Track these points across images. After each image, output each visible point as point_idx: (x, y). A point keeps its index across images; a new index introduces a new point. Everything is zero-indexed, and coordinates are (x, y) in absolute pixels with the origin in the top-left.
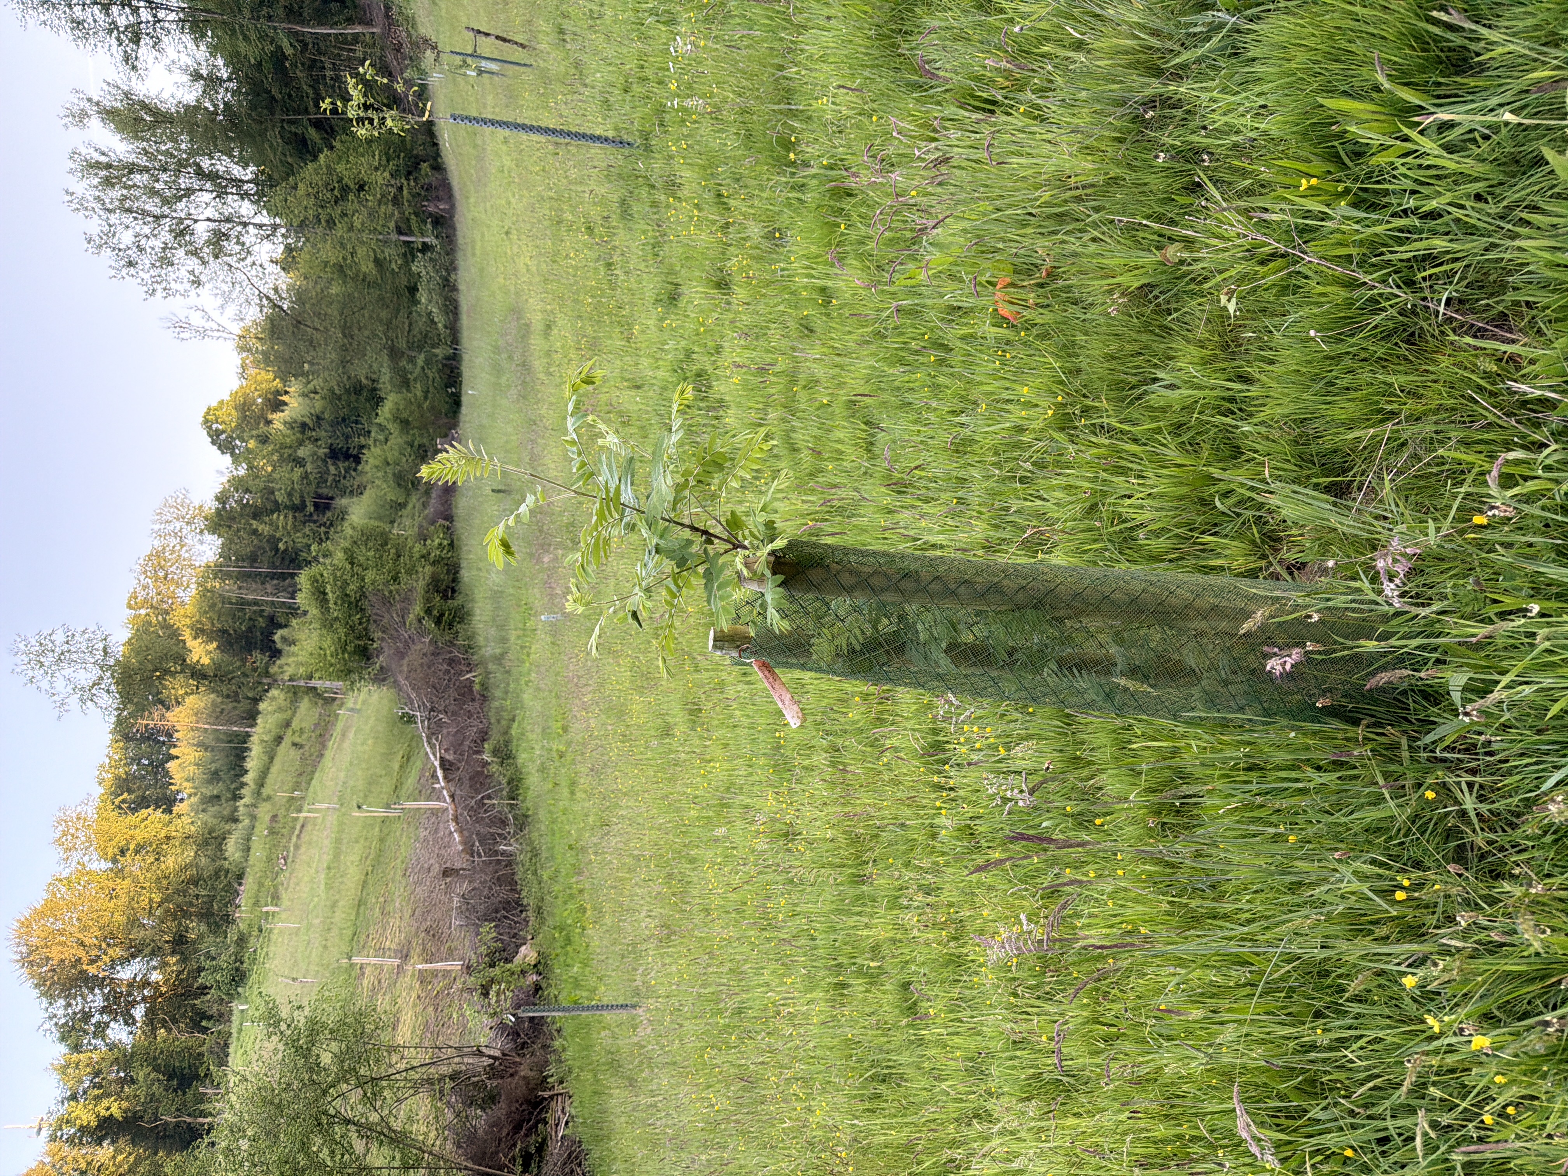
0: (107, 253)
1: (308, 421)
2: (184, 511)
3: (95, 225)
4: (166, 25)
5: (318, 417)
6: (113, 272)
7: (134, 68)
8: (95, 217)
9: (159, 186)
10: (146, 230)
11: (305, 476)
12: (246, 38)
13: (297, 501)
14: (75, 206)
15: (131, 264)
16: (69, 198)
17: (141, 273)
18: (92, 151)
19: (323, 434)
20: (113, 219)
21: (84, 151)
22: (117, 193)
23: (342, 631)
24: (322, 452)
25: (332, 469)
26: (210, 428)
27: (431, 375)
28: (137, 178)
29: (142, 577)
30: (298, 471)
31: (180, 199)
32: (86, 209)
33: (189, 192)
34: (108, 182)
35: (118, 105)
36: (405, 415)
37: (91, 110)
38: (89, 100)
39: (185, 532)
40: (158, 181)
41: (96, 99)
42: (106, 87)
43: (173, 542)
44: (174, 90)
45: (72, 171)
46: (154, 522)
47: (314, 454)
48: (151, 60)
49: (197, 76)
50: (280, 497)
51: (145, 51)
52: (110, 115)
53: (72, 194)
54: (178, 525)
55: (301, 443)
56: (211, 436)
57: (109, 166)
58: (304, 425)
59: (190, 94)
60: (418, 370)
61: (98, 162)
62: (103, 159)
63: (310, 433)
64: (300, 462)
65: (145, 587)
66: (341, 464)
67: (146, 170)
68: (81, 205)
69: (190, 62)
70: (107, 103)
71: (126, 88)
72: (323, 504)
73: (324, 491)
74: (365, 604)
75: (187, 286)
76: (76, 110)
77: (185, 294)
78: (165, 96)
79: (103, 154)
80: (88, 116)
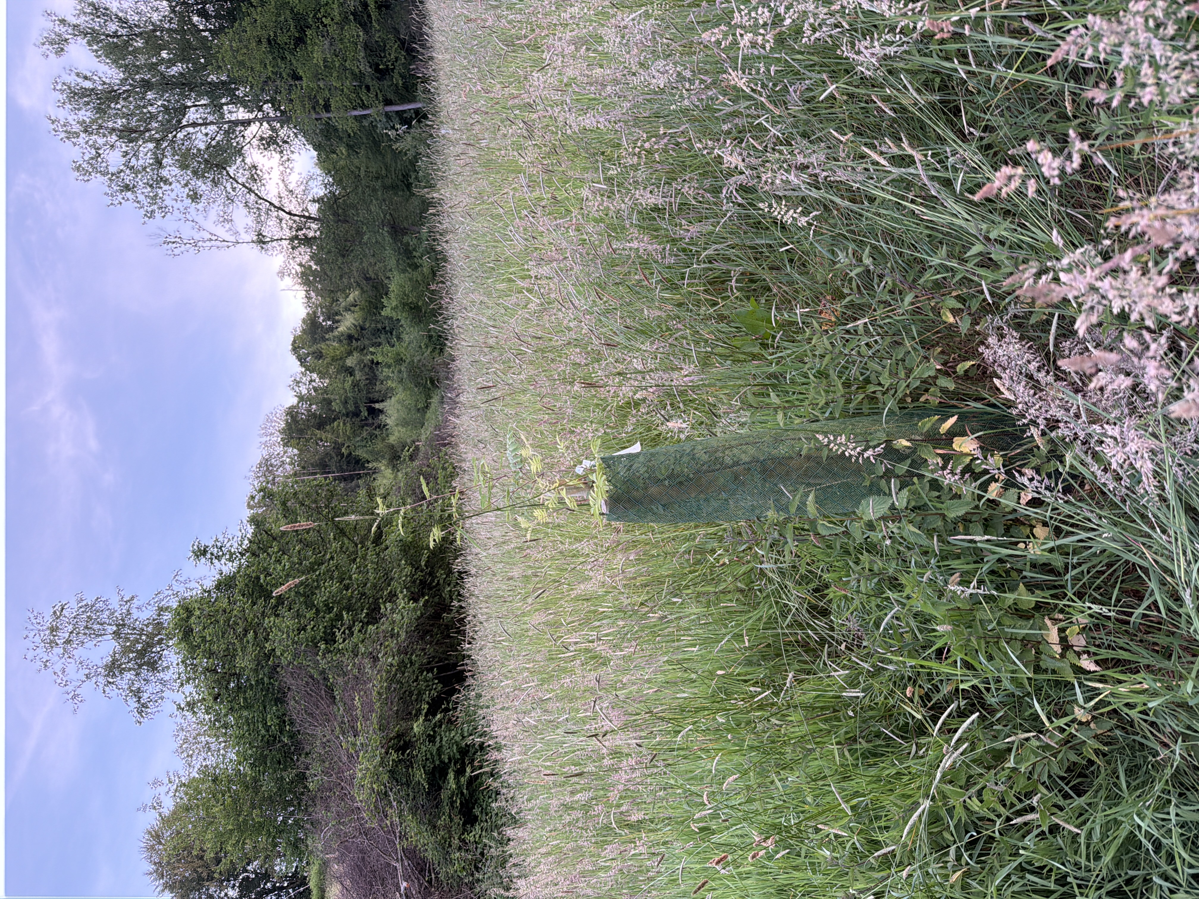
0: (98, 178)
1: (354, 332)
3: (80, 152)
5: (359, 327)
13: (351, 407)
17: (140, 197)
18: (74, 77)
21: (66, 78)
26: (297, 353)
29: (256, 483)
36: (412, 299)
37: (69, 34)
46: (261, 436)
47: (361, 362)
50: (337, 406)
56: (300, 360)
58: (350, 337)
61: (84, 89)
63: (355, 343)
64: (350, 372)
68: (67, 131)
70: (82, 24)
73: (374, 395)
76: (51, 35)
79: (86, 78)
80: (66, 40)
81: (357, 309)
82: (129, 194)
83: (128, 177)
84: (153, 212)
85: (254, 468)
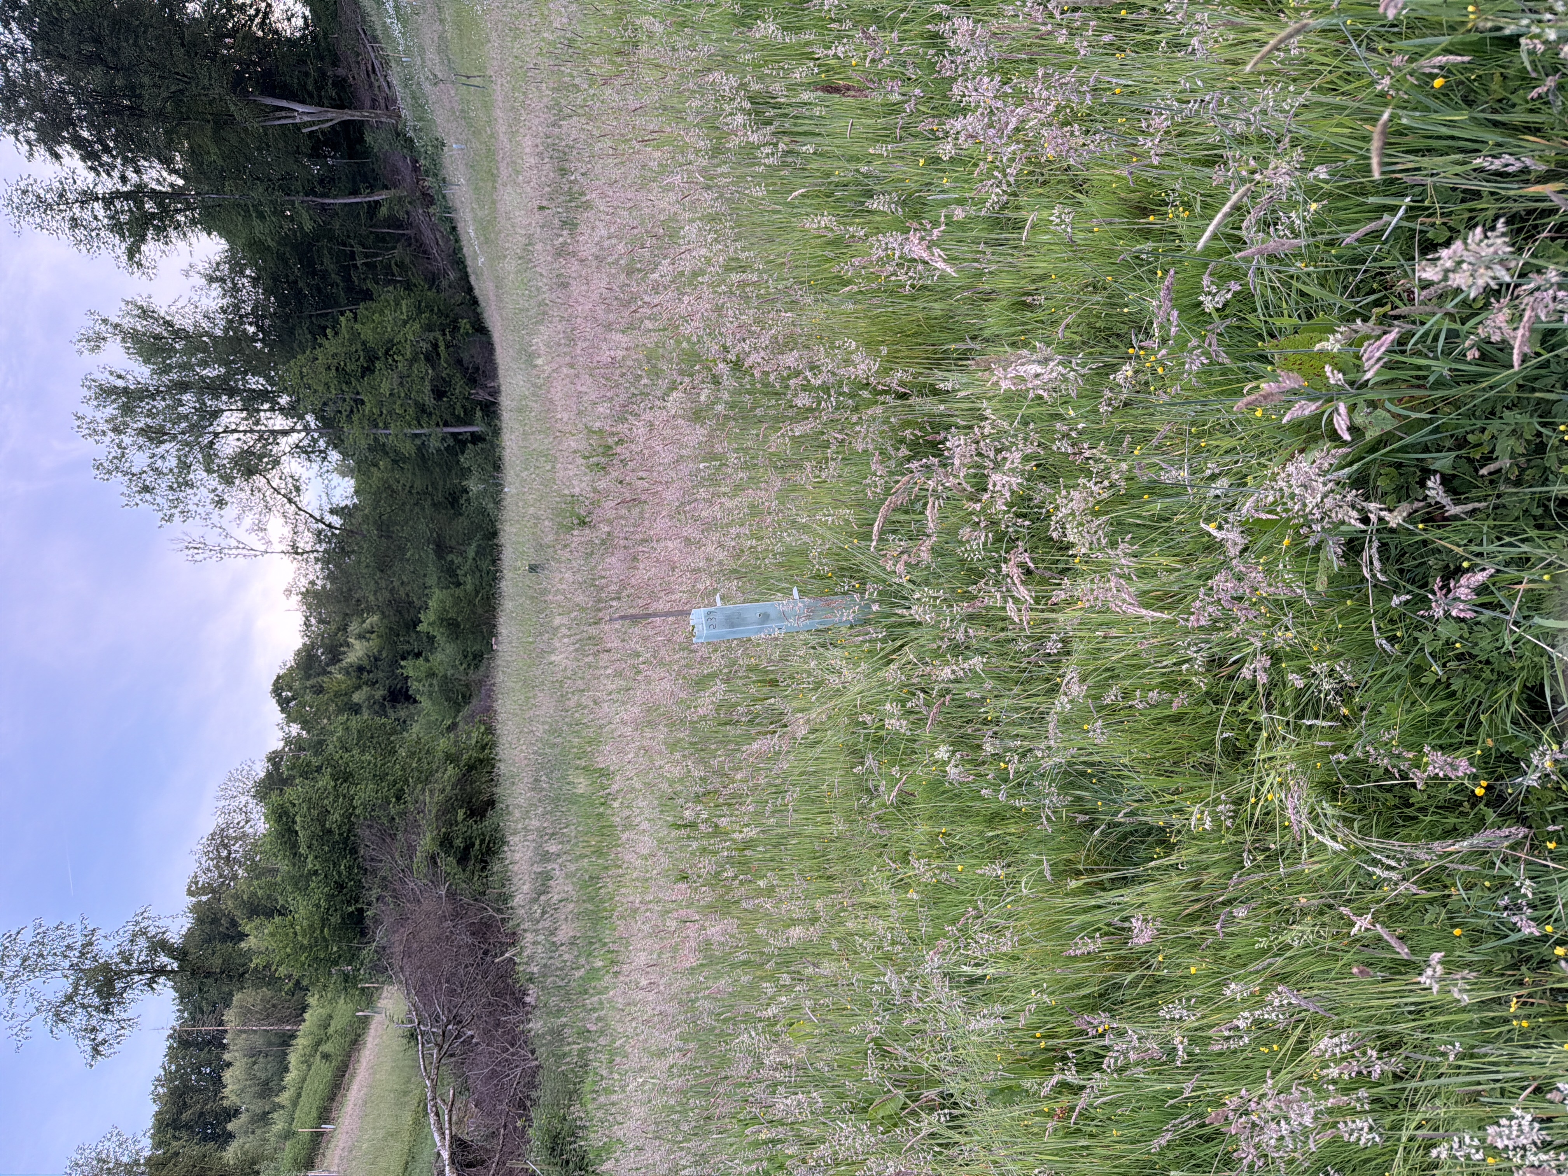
0: (118, 478)
1: (365, 664)
2: (249, 784)
3: (103, 450)
5: (375, 658)
6: (124, 500)
7: (140, 265)
8: (106, 440)
12: (261, 216)
14: (84, 431)
15: (146, 489)
16: (78, 423)
17: (159, 500)
18: (106, 375)
19: (381, 675)
20: (126, 441)
21: (98, 376)
24: (379, 695)
29: (204, 859)
32: (96, 433)
35: (138, 324)
36: (452, 614)
37: (109, 333)
38: (105, 321)
39: (250, 806)
41: (113, 319)
43: (238, 817)
44: (192, 294)
45: (85, 398)
47: (371, 698)
49: (214, 278)
52: (128, 336)
53: (82, 419)
54: (243, 799)
55: (358, 688)
57: (127, 391)
58: (360, 669)
61: (115, 387)
62: (120, 383)
63: (366, 676)
64: (356, 709)
65: (207, 870)
68: (93, 428)
71: (141, 301)
75: (209, 507)
76: (90, 333)
77: (207, 517)
79: (119, 377)
80: (104, 339)
81: (373, 636)
82: (148, 496)
83: (150, 479)
85: (204, 842)
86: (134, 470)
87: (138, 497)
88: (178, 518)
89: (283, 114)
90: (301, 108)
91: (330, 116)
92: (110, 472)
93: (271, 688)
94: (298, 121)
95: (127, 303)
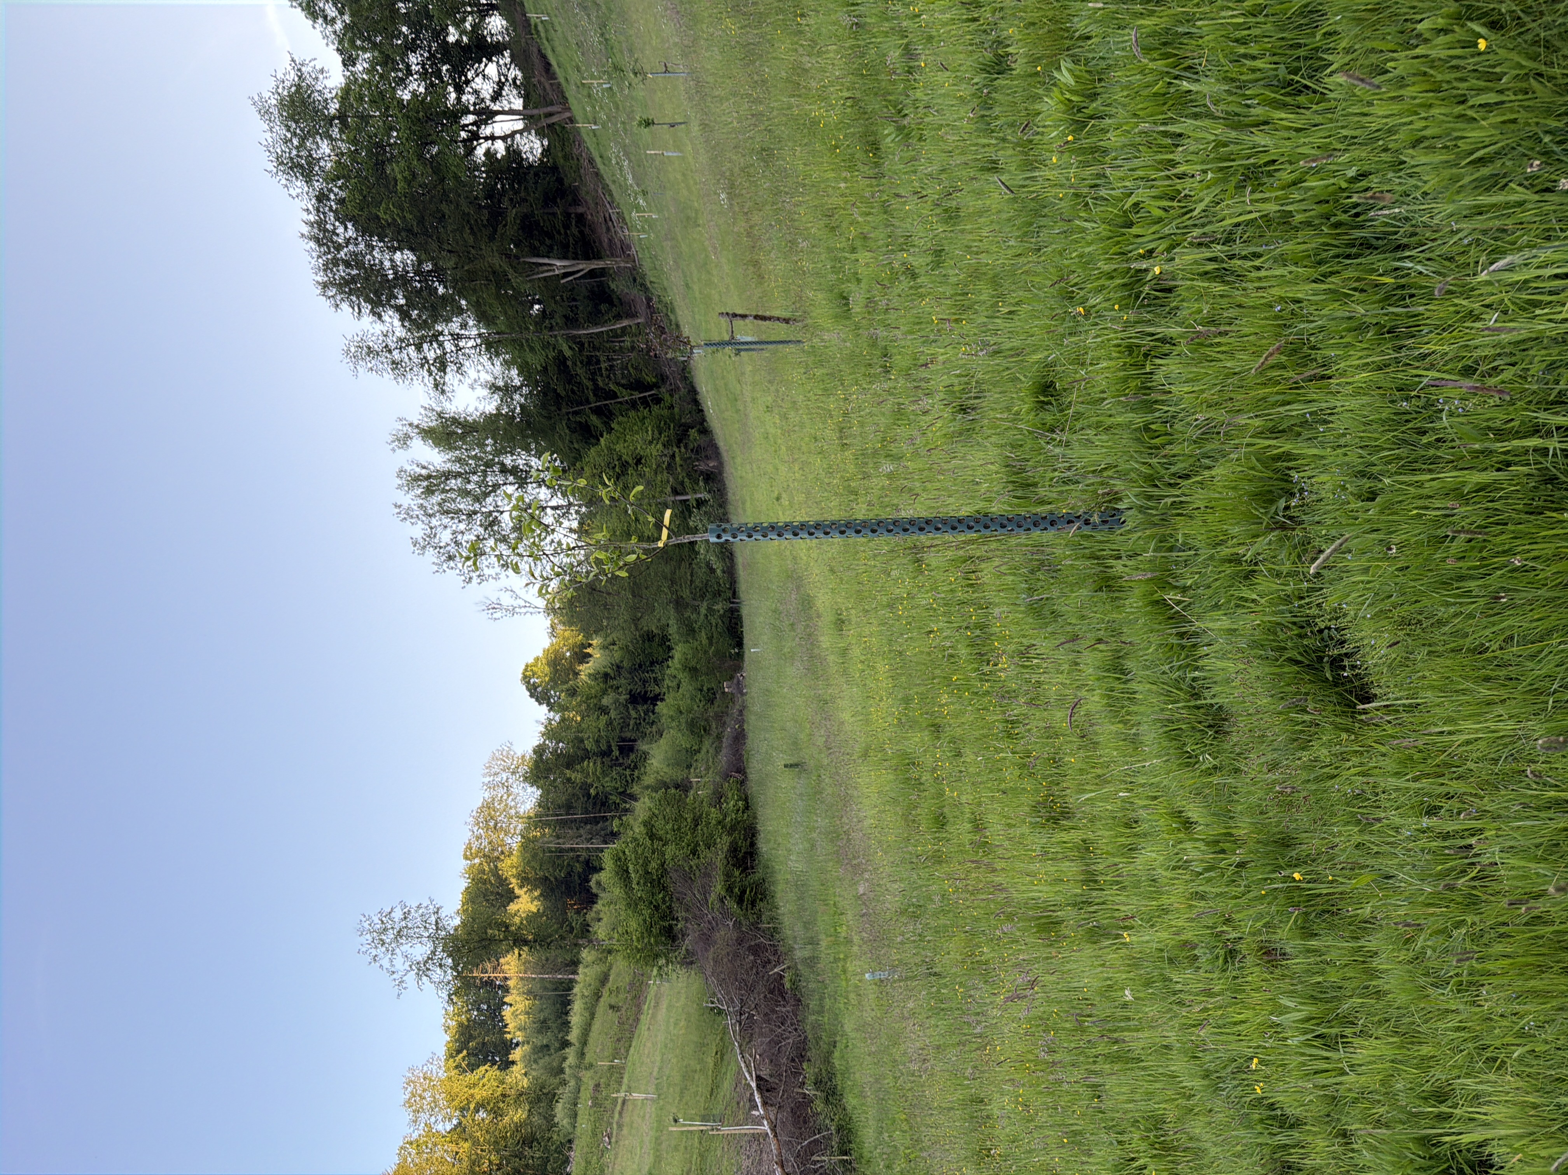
0: (430, 551)
1: (609, 670)
2: (509, 762)
3: (418, 531)
4: (467, 351)
5: (618, 667)
6: (435, 568)
7: (443, 392)
8: (420, 522)
9: (469, 487)
10: (462, 526)
11: (610, 723)
12: (532, 349)
13: (604, 747)
14: (402, 516)
15: (451, 558)
16: (398, 510)
17: (459, 565)
18: (415, 467)
19: (623, 681)
20: (434, 522)
21: (408, 468)
22: (437, 498)
23: (647, 912)
24: (623, 698)
25: (633, 713)
26: (528, 683)
27: (713, 622)
28: (453, 483)
29: (475, 829)
30: (604, 719)
31: (486, 495)
32: (412, 517)
33: (496, 487)
34: (429, 491)
35: (434, 424)
36: (693, 663)
37: (413, 432)
38: (411, 425)
39: (510, 781)
40: (469, 482)
41: (416, 423)
42: (423, 412)
43: (501, 791)
44: (477, 404)
45: (400, 487)
46: (484, 775)
47: (616, 701)
48: (456, 383)
49: (494, 388)
50: (589, 745)
51: (451, 377)
52: (427, 434)
53: (400, 506)
54: (504, 775)
55: (604, 692)
56: (528, 689)
57: (429, 477)
58: (606, 676)
59: (490, 405)
60: (702, 617)
61: (421, 475)
62: (424, 472)
63: (611, 683)
64: (604, 710)
65: (478, 838)
66: (640, 708)
67: (458, 475)
68: (409, 514)
69: (489, 378)
70: (424, 425)
71: (439, 409)
72: (627, 748)
73: (628, 735)
74: (666, 881)
75: (498, 569)
76: (401, 434)
77: (497, 578)
78: (471, 409)
79: (424, 467)
80: (410, 438)
81: (616, 648)
82: (452, 564)
83: (452, 549)
84: (471, 578)
85: (474, 813)
86: (442, 544)
87: (445, 566)
88: (475, 580)
89: (545, 268)
90: (558, 263)
91: (581, 267)
92: (424, 547)
93: (520, 676)
94: (557, 272)
95: (425, 409)
